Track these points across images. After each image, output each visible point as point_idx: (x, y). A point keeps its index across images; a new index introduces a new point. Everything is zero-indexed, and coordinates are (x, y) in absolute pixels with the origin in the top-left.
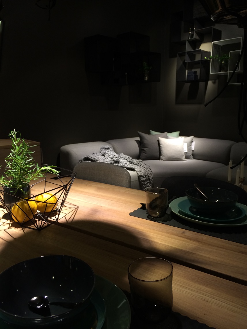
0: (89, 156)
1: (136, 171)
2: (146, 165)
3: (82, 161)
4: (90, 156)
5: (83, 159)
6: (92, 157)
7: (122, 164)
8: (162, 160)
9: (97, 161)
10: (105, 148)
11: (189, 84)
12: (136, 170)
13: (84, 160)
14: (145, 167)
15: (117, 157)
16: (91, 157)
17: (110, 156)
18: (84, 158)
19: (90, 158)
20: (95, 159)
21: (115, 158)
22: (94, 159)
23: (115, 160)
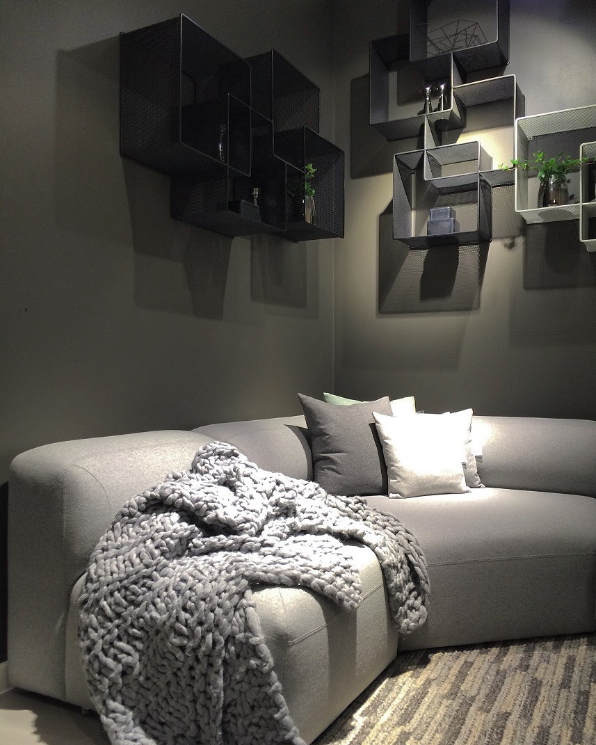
0: (167, 491)
1: (368, 545)
2: (385, 518)
3: (131, 516)
4: (173, 491)
5: (139, 504)
6: (186, 493)
7: (310, 518)
8: (398, 495)
9: (210, 509)
10: (220, 454)
11: (423, 254)
12: (366, 538)
13: (144, 512)
14: (386, 523)
15: (287, 490)
16: (181, 495)
17: (260, 488)
18: (144, 499)
19: (173, 502)
20: (201, 503)
21: (281, 491)
22: (198, 500)
23: (282, 501)
